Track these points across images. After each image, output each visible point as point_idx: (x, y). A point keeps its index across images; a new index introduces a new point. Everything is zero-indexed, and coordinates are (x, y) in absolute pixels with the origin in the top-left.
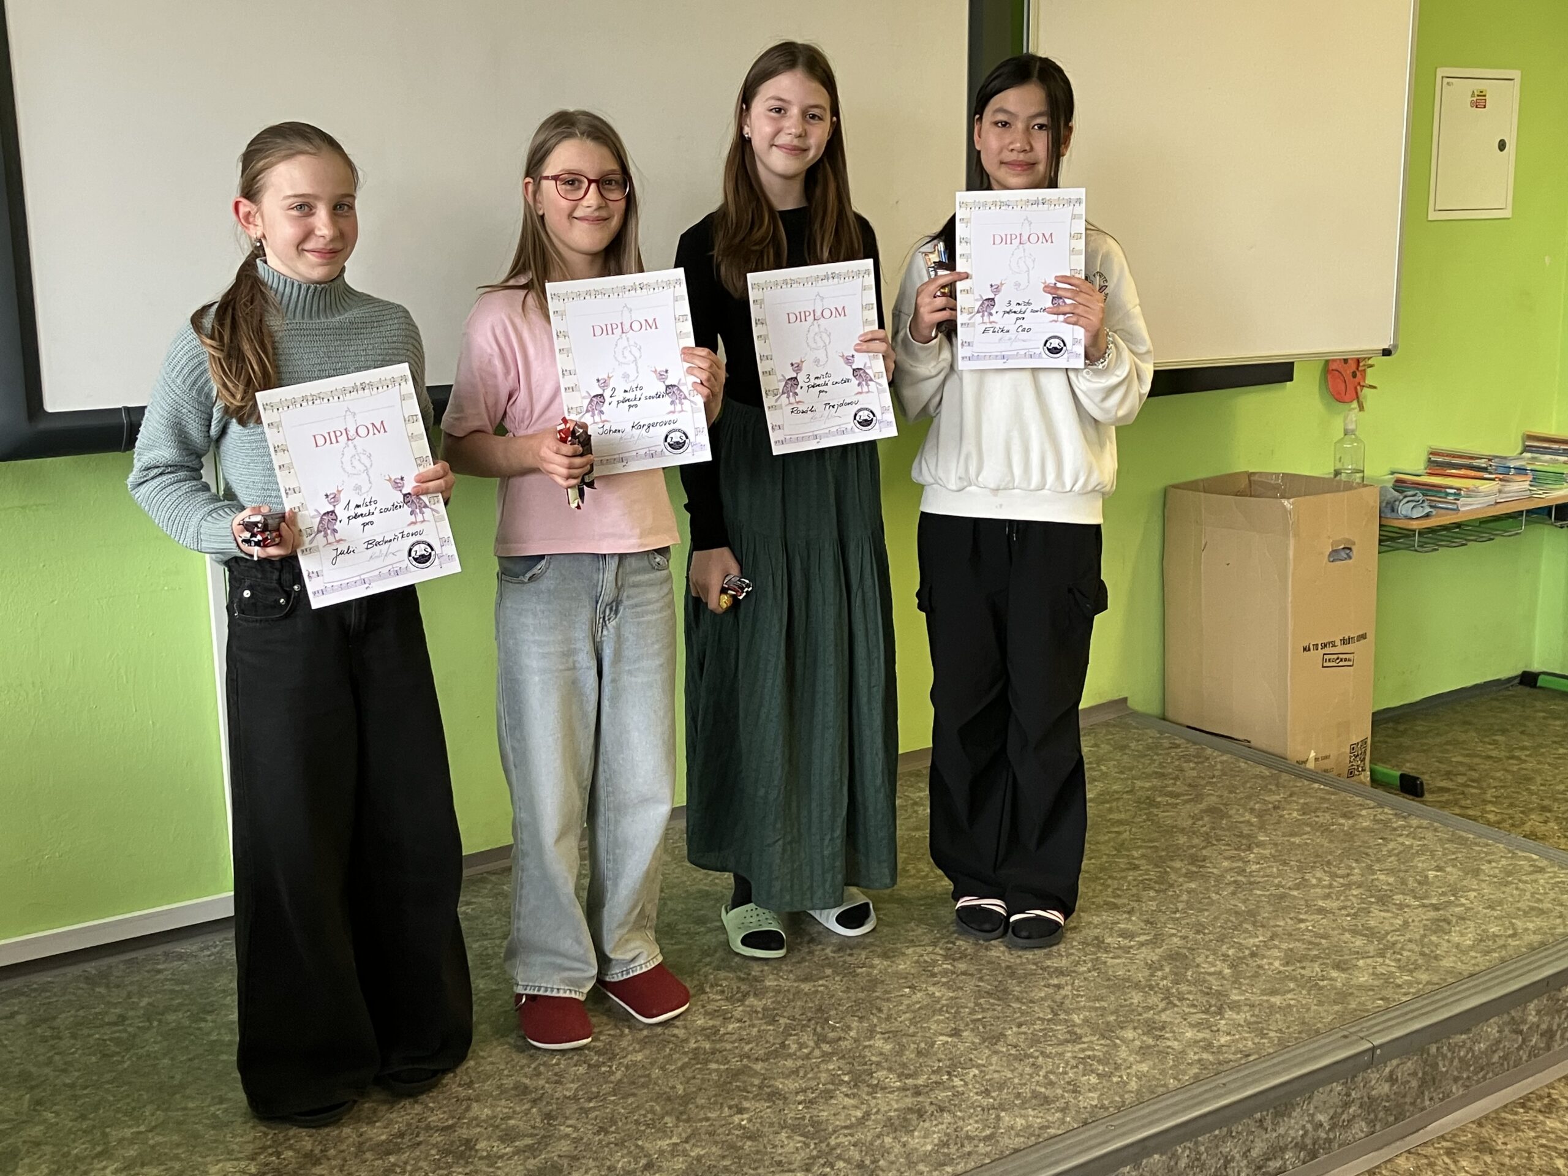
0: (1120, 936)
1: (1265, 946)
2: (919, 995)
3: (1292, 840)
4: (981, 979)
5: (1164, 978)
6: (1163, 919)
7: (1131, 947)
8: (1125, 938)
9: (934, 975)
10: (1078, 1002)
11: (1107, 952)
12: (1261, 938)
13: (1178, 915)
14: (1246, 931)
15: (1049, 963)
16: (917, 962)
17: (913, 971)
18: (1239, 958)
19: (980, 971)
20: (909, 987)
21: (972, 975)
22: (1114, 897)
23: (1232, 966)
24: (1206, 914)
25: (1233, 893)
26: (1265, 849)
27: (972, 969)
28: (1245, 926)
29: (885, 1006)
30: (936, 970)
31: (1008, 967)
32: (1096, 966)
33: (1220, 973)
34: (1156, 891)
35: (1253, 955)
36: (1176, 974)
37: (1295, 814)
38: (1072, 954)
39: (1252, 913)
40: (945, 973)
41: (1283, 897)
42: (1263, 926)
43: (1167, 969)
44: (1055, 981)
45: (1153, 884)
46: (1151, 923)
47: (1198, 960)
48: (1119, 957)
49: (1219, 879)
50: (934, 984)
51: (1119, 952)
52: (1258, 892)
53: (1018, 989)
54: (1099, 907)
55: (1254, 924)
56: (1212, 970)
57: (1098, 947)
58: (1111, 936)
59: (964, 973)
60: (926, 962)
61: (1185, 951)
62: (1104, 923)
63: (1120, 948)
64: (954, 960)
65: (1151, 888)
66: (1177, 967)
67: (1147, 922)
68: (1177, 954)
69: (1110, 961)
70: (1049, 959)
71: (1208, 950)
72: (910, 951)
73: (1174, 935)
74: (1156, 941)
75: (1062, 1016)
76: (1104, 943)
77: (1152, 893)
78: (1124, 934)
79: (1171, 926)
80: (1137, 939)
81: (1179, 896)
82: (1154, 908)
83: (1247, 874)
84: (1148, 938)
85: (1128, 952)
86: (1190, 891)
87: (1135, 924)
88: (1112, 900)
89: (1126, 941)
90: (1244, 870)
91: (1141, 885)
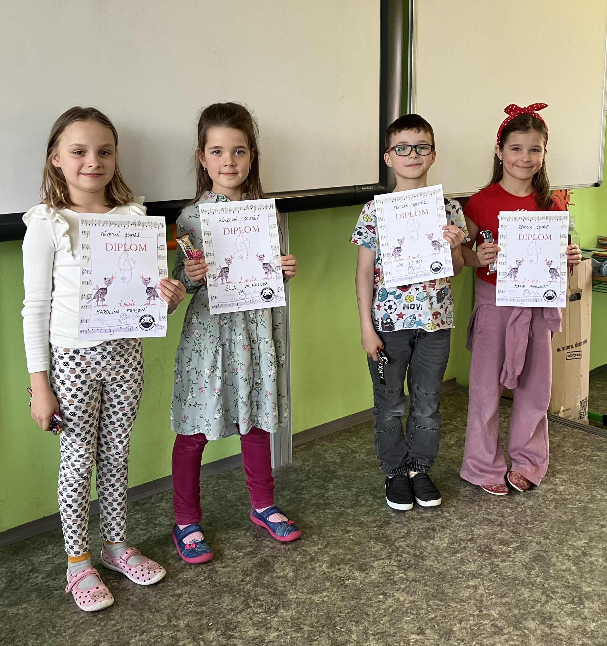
0: (501, 544)
1: (589, 546)
2: (390, 600)
3: (576, 467)
4: (425, 584)
5: (537, 576)
7: (509, 552)
8: (504, 545)
9: (395, 583)
10: (491, 599)
11: (496, 557)
12: (584, 541)
13: (529, 526)
14: (573, 536)
15: (464, 568)
16: (382, 573)
17: (381, 580)
18: (577, 557)
20: (382, 594)
21: (419, 581)
22: (488, 514)
23: (575, 564)
24: (546, 524)
25: (556, 508)
26: (563, 475)
27: (418, 577)
28: (571, 531)
29: (371, 611)
30: (396, 579)
31: (440, 573)
32: (494, 569)
33: (570, 570)
35: (584, 554)
36: (543, 572)
37: (571, 450)
38: (476, 560)
39: (572, 522)
40: (402, 580)
41: (585, 509)
42: (582, 532)
43: (537, 569)
44: (472, 583)
45: (507, 504)
46: (516, 533)
47: (554, 560)
49: (544, 496)
50: (397, 591)
52: (570, 506)
53: (451, 591)
54: (481, 522)
55: (576, 529)
56: (564, 567)
57: (490, 554)
58: (495, 544)
59: (414, 580)
60: (387, 572)
61: (542, 553)
62: (488, 534)
64: (405, 570)
65: (507, 507)
66: (543, 567)
67: (513, 532)
68: (539, 556)
69: (501, 564)
70: (463, 565)
71: (556, 552)
72: (376, 564)
73: (532, 541)
74: (523, 547)
75: (485, 612)
76: (492, 550)
77: (509, 511)
78: (502, 542)
79: (528, 534)
80: (511, 546)
81: (526, 512)
82: (514, 521)
83: (559, 493)
84: (517, 545)
85: (509, 557)
86: (531, 508)
87: (506, 535)
88: (487, 517)
89: (505, 548)
90: (556, 490)
91: (501, 505)
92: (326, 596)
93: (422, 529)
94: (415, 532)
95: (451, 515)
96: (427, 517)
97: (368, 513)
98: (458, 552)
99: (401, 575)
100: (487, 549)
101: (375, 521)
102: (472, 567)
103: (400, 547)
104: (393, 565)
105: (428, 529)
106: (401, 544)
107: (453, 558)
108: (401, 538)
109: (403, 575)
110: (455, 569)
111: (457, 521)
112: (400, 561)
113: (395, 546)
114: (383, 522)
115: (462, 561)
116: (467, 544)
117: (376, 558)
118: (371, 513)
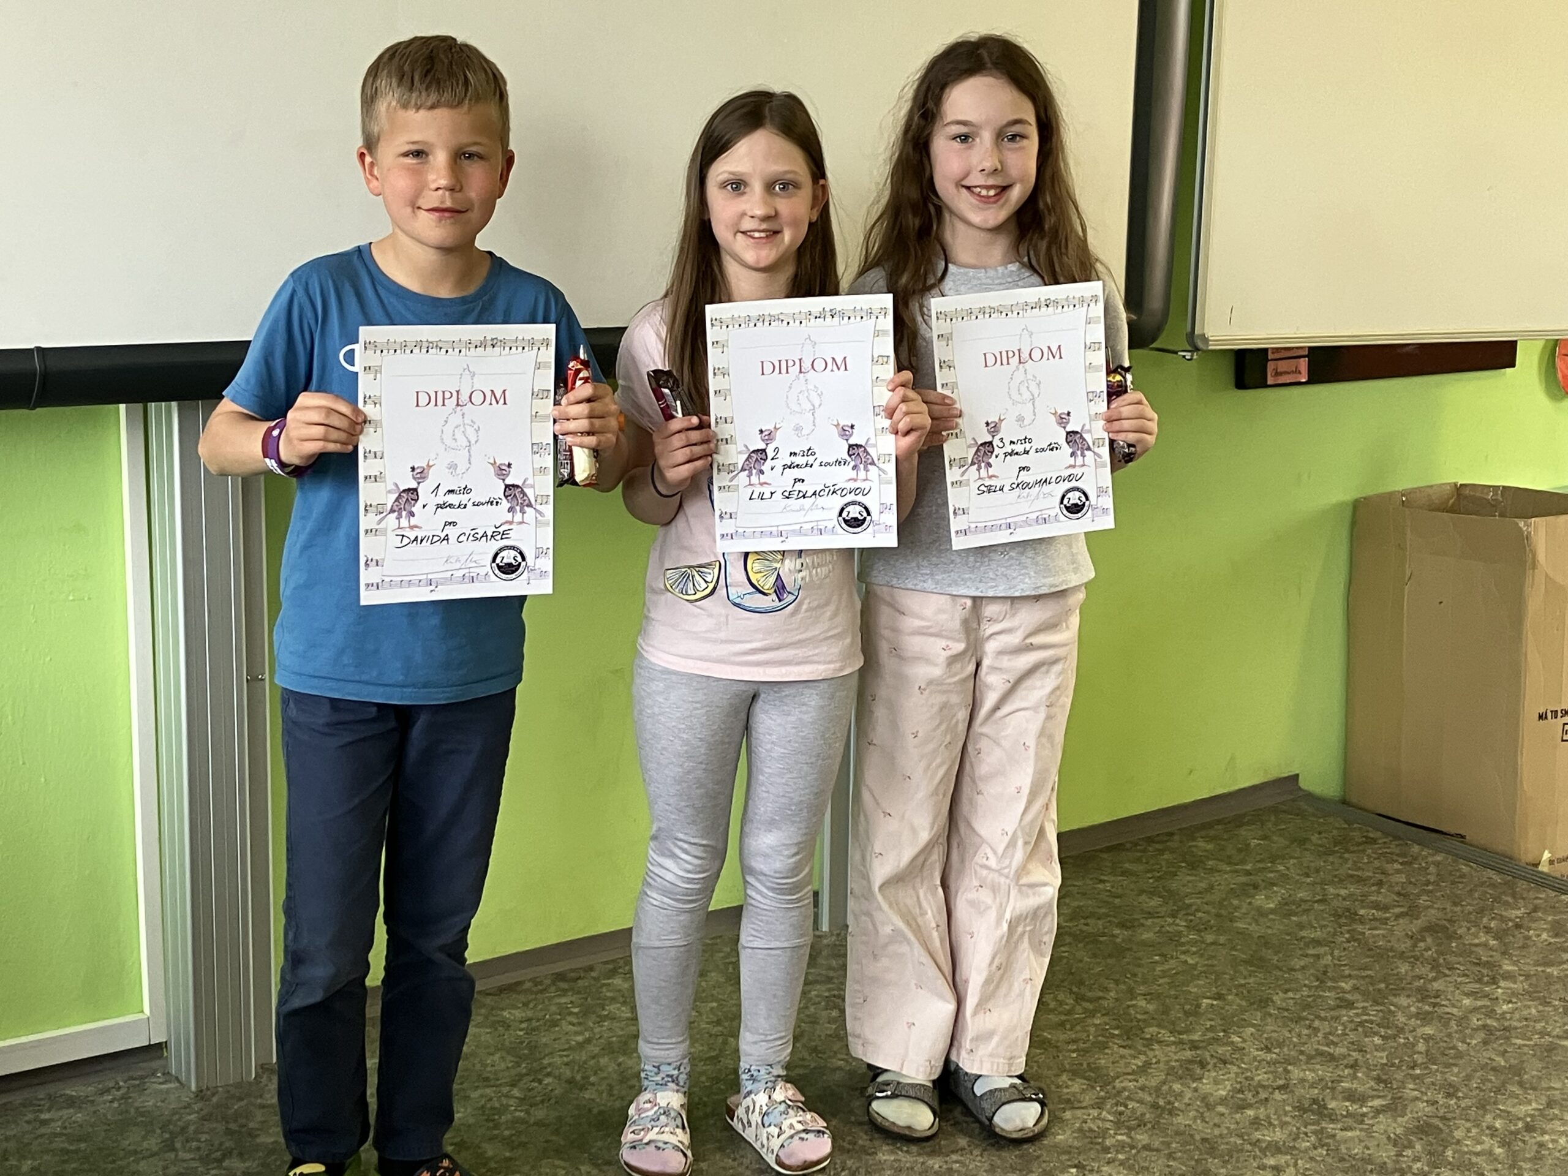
0: (1347, 1099)
1: (1542, 1115)
3: (1549, 970)
4: (1170, 1156)
5: (1417, 1159)
6: (1399, 1076)
7: (1364, 1115)
8: (1353, 1102)
9: (1106, 1150)
11: (1332, 1121)
12: (1534, 1105)
13: (1418, 1072)
14: (1513, 1095)
15: (1257, 1135)
16: (1080, 1130)
17: (1076, 1144)
18: (1512, 1133)
19: (1168, 1144)
20: (1075, 1166)
21: (1157, 1150)
22: (1328, 1045)
23: (1503, 1144)
24: (1456, 1070)
25: (1485, 1043)
26: (1515, 983)
27: (1156, 1144)
28: (1510, 1088)
30: (1108, 1143)
31: (1204, 1140)
32: (1323, 1139)
33: (1490, 1153)
34: (1383, 1038)
35: (1529, 1128)
36: (1430, 1153)
37: (1544, 936)
39: (1517, 1071)
40: (1121, 1147)
41: (1551, 1049)
42: (1534, 1089)
43: (1418, 1147)
44: (1272, 1162)
45: (1376, 1028)
46: (1385, 1082)
47: (1458, 1134)
48: (1351, 1129)
49: (1463, 1020)
50: (1108, 1163)
51: (1350, 1121)
52: (1519, 1042)
54: (1310, 1058)
55: (1521, 1084)
56: (1479, 1148)
57: (1321, 1115)
58: (1334, 1098)
59: (1146, 1147)
60: (1091, 1130)
61: (1436, 1122)
62: (1321, 1080)
63: (1349, 1115)
64: (1130, 1129)
65: (1376, 1034)
66: (1431, 1144)
67: (1379, 1080)
68: (1428, 1125)
69: (1340, 1135)
70: (1257, 1130)
71: (1468, 1120)
73: (1417, 1099)
74: (1395, 1107)
76: (1326, 1108)
77: (1377, 1040)
78: (1351, 1096)
79: (1411, 1086)
80: (1370, 1104)
81: (1414, 1045)
82: (1385, 1061)
83: (1498, 1016)
84: (1384, 1103)
85: (1362, 1122)
86: (1427, 1039)
87: (1363, 1083)
88: (1326, 1049)
89: (1355, 1107)
90: (1493, 1011)
91: (1360, 1029)
92: (956, 1162)
93: (1176, 1061)
94: (1161, 1065)
95: (1244, 1041)
96: (1192, 1041)
97: (1062, 1024)
98: (1249, 1106)
99: (1119, 1138)
100: (1315, 1106)
101: (1074, 1041)
102: (1279, 1135)
103: (1124, 1089)
104: (1104, 1120)
105: (1190, 1062)
106: (1126, 1084)
107: (1238, 1116)
108: (1128, 1074)
109: (1124, 1138)
110: (1241, 1136)
111: (1256, 1053)
112: (1121, 1113)
113: (1114, 1088)
114: (1093, 1043)
115: (1256, 1123)
116: (1272, 1093)
117: (1069, 1106)
118: (1068, 1027)
